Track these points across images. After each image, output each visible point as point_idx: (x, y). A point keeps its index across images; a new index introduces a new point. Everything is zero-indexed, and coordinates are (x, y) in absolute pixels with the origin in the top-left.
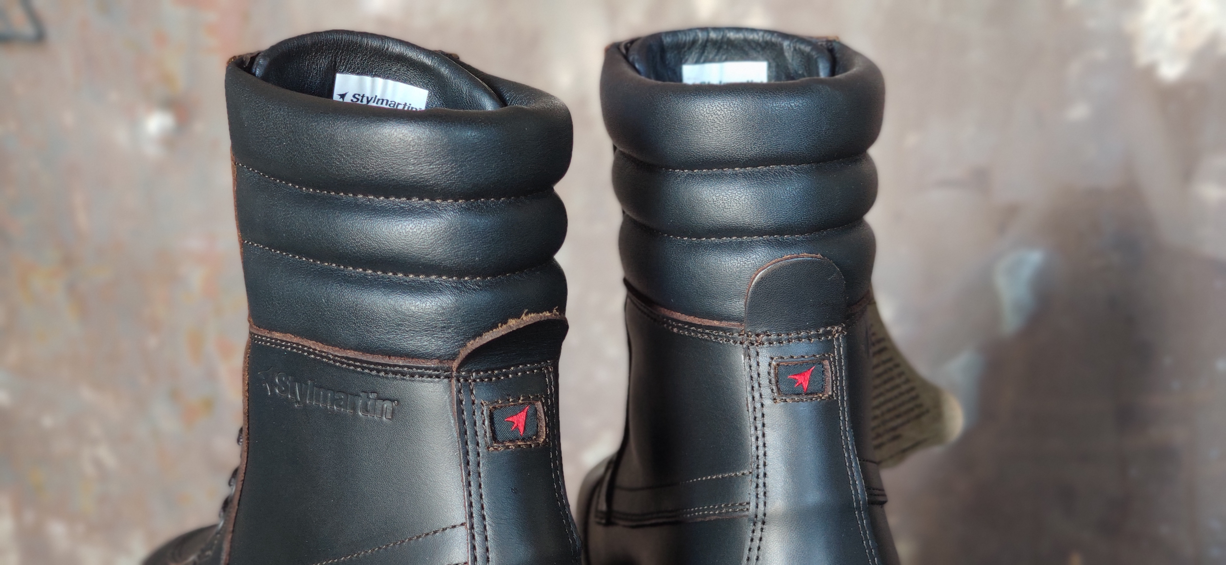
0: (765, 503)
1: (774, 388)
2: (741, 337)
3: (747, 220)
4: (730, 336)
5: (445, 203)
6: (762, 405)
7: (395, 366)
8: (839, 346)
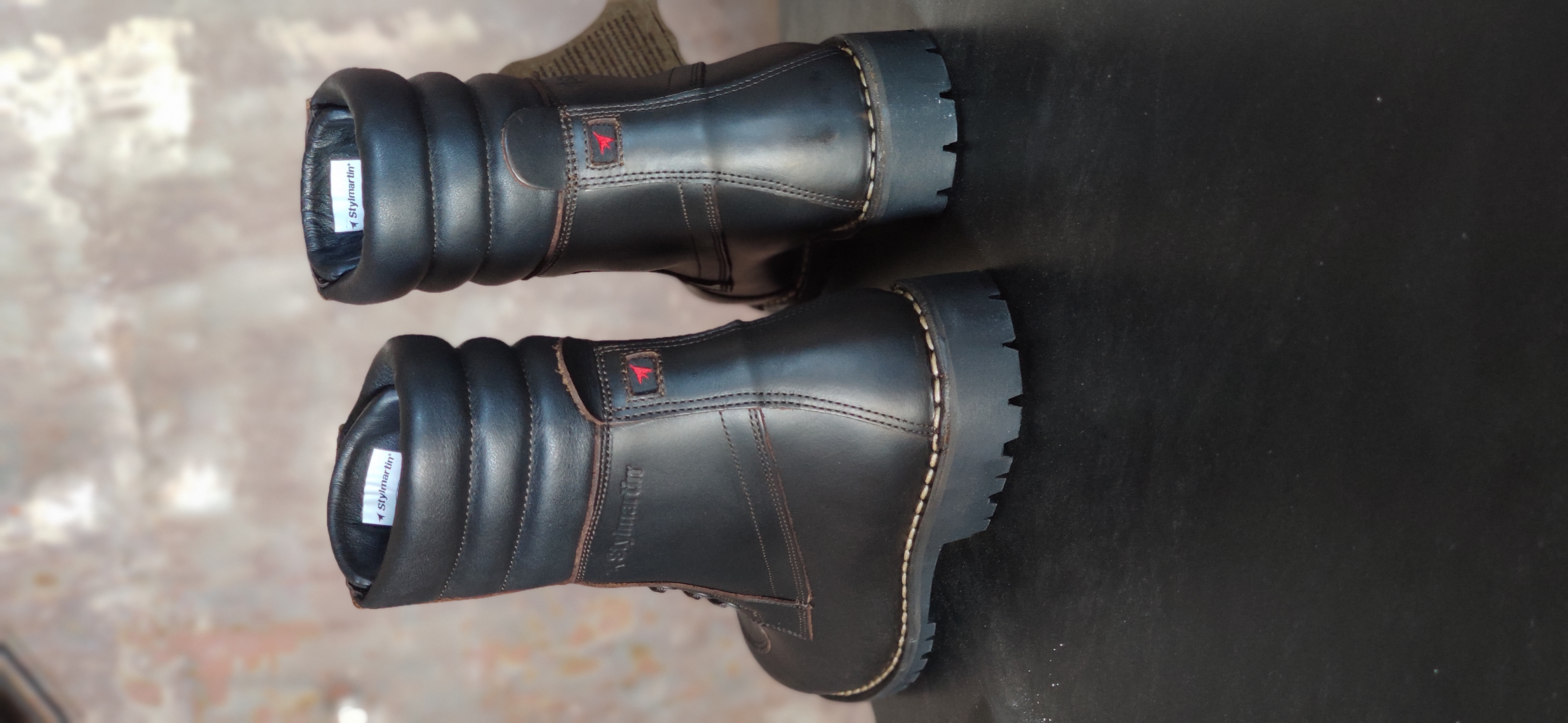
0: (704, 172)
1: (612, 165)
2: (571, 193)
3: (476, 190)
4: (570, 200)
5: (474, 435)
6: (626, 174)
7: (600, 469)
8: (576, 112)
